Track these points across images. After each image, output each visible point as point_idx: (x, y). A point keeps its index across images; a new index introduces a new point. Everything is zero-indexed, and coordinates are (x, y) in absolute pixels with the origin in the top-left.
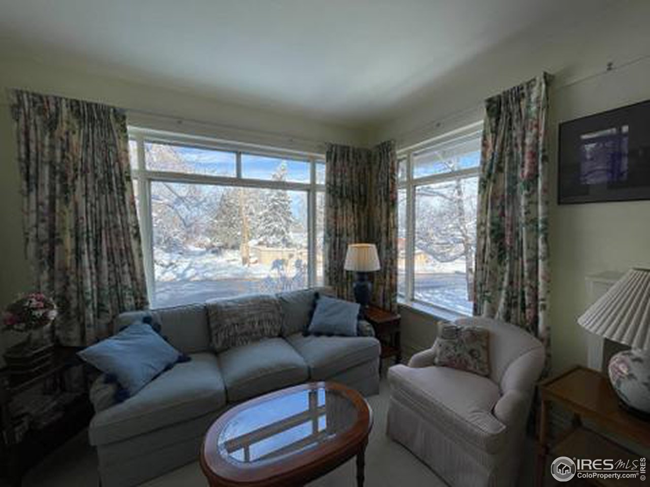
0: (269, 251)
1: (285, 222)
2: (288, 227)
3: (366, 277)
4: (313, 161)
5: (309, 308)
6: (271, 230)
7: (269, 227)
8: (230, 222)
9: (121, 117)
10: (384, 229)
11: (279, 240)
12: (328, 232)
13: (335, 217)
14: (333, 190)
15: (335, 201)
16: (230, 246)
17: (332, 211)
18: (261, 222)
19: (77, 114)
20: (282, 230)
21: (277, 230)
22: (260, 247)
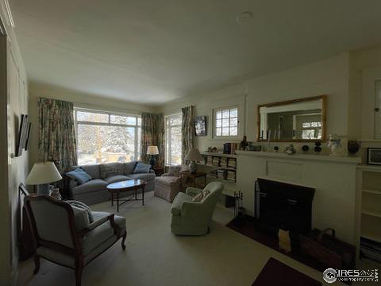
0: (114, 155)
1: (124, 138)
2: (126, 140)
3: (154, 156)
4: (137, 118)
5: (134, 167)
6: (116, 143)
7: (115, 141)
8: (88, 137)
9: (72, 105)
10: (161, 142)
11: (120, 148)
12: (142, 142)
13: (144, 137)
14: (144, 128)
15: (144, 132)
16: (88, 151)
17: (143, 135)
18: (108, 137)
19: (58, 104)
20: (123, 142)
21: (119, 142)
22: (108, 153)
